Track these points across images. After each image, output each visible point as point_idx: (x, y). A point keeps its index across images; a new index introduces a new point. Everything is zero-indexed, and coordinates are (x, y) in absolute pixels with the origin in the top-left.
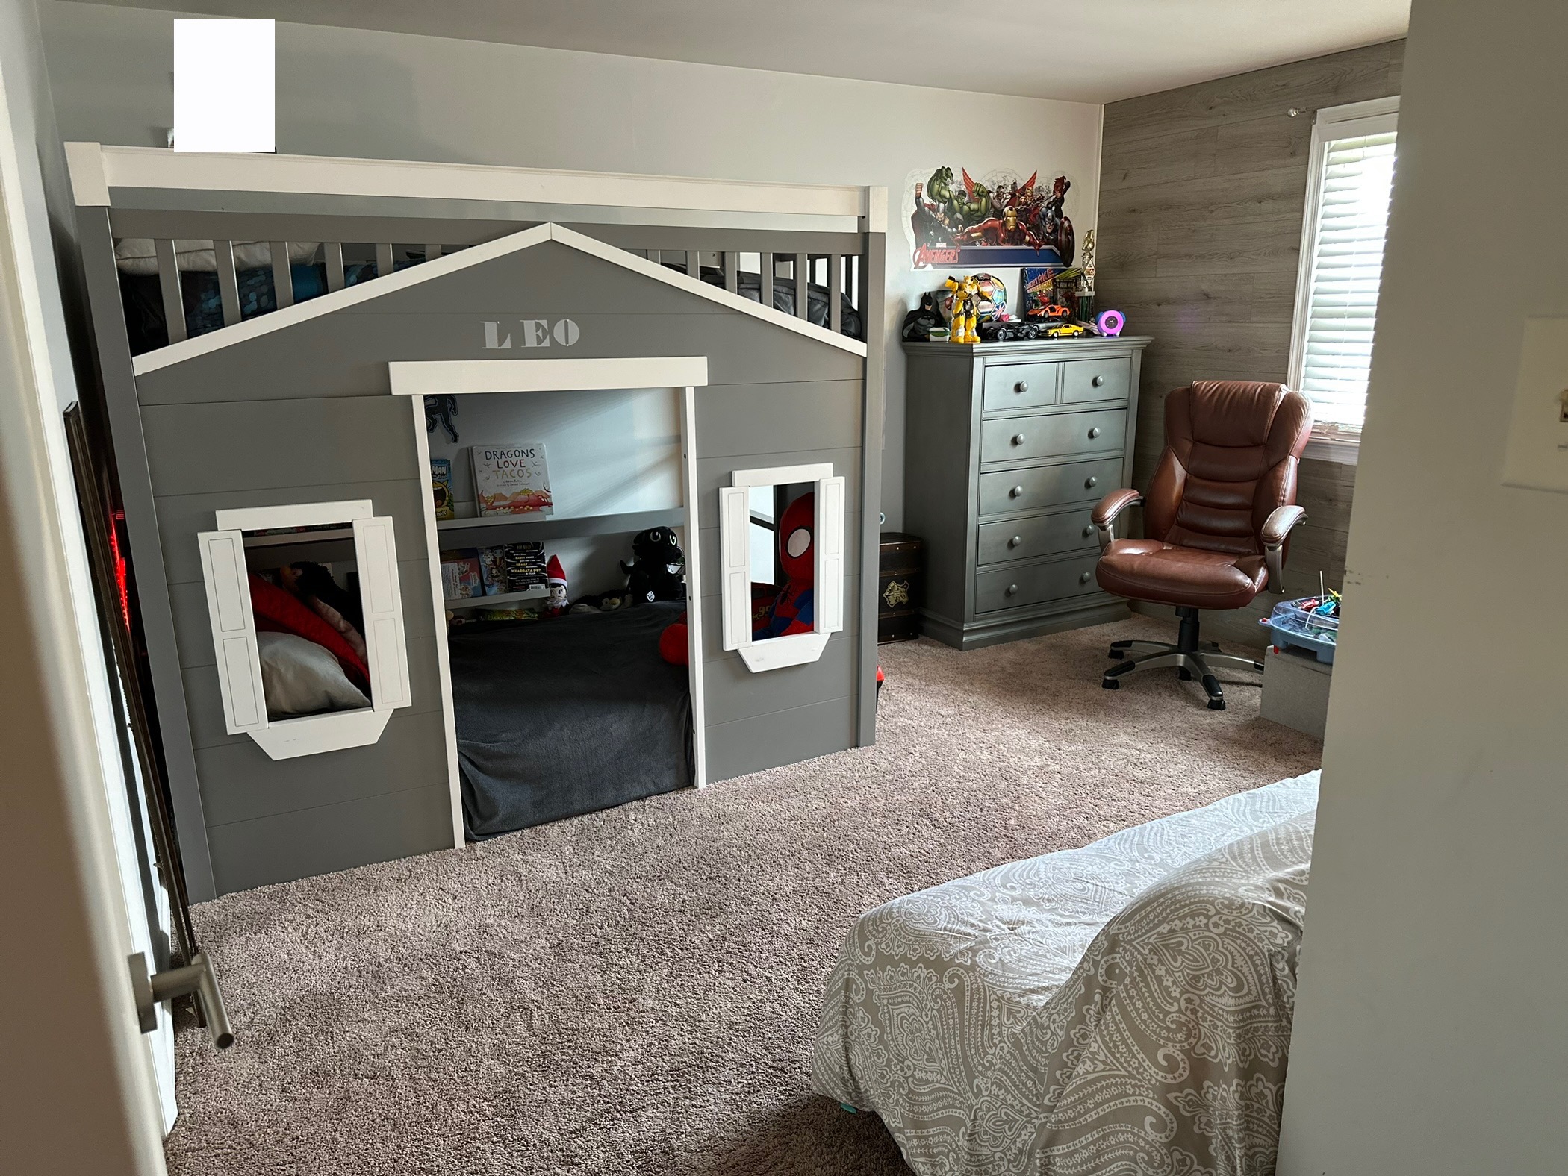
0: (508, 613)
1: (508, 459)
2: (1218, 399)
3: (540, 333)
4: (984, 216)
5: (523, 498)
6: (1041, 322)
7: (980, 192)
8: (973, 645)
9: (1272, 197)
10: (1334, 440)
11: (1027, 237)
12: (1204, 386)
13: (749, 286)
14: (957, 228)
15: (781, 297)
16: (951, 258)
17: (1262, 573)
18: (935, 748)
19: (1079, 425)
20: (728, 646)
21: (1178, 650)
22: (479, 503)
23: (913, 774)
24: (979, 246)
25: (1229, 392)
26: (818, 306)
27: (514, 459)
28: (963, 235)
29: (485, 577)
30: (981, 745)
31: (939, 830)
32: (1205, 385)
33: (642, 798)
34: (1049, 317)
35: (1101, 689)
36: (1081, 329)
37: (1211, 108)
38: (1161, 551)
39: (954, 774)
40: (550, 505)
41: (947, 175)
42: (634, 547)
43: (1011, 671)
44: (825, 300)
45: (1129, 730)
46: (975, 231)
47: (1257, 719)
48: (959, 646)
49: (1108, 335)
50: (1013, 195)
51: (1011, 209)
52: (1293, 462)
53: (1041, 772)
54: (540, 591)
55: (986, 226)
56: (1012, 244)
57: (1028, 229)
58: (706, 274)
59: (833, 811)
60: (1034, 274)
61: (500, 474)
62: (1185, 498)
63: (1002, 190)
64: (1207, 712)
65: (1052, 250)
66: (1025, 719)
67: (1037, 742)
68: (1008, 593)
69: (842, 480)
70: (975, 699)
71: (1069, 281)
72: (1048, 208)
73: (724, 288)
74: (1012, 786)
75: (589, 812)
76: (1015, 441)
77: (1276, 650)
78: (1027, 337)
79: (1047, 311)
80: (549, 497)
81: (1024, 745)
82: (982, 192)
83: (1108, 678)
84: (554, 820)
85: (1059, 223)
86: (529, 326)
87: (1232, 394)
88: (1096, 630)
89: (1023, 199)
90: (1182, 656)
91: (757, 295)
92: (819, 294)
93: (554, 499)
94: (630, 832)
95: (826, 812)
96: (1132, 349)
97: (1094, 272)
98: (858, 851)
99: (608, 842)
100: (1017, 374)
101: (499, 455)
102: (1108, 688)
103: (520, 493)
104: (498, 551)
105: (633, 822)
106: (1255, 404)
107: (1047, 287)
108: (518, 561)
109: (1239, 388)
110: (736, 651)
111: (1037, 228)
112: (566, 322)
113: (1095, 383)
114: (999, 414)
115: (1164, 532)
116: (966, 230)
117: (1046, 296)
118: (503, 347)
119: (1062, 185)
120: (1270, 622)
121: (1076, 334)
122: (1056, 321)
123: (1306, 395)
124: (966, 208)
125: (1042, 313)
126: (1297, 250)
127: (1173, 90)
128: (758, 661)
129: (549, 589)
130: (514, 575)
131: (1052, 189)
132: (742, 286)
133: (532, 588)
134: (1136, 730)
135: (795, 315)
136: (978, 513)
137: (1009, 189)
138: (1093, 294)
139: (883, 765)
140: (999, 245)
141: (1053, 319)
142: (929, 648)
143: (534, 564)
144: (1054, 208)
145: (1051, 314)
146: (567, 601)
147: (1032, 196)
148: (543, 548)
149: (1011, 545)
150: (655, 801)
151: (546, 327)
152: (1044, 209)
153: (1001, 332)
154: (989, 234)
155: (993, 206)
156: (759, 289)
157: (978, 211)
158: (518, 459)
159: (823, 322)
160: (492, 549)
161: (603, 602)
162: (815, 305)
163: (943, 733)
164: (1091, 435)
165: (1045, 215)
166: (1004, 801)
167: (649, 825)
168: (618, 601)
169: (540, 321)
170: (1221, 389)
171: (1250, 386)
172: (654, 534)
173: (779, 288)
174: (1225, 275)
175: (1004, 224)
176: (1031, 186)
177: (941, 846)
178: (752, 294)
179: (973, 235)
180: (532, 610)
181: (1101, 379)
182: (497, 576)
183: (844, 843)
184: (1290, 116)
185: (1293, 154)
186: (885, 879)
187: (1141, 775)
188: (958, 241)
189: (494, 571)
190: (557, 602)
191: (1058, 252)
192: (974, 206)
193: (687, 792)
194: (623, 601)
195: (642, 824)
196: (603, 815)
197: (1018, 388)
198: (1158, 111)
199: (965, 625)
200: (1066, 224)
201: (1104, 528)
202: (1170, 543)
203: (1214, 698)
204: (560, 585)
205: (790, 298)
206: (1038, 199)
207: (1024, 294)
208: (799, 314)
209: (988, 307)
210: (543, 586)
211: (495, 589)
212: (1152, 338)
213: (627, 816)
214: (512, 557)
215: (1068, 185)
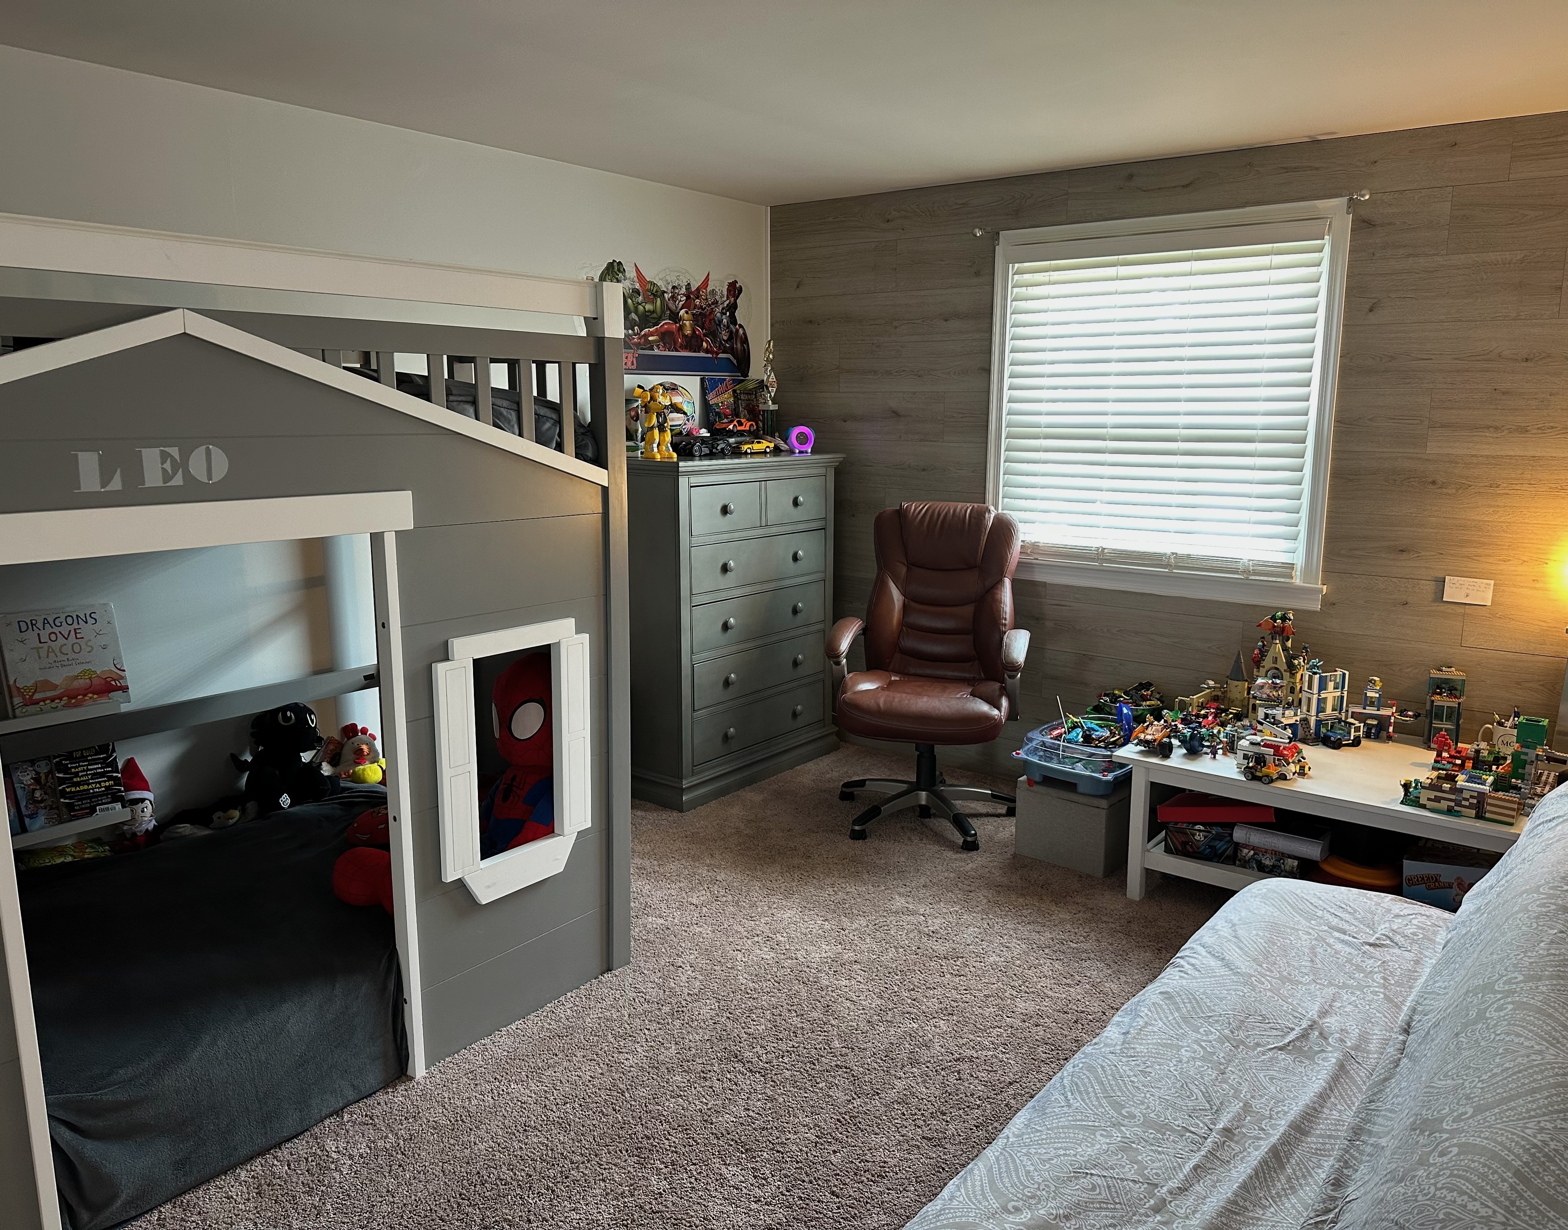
0: (61, 851)
1: (56, 630)
2: (929, 521)
3: (168, 466)
4: (660, 319)
5: (82, 683)
6: (731, 437)
7: (655, 293)
8: (695, 804)
9: (957, 316)
10: (1037, 559)
11: (704, 344)
12: (913, 508)
13: (460, 399)
14: (633, 330)
15: (501, 414)
16: (629, 363)
17: (1004, 702)
18: (707, 953)
19: (783, 548)
20: (450, 876)
21: (915, 787)
22: (11, 697)
23: (696, 997)
24: (656, 352)
25: (939, 514)
26: (548, 425)
27: (65, 629)
28: (640, 338)
29: (23, 804)
30: (756, 939)
31: (758, 1075)
32: (916, 507)
33: (338, 1113)
34: (738, 431)
35: (851, 841)
36: (772, 445)
37: (888, 221)
38: (891, 684)
39: (743, 987)
40: (125, 689)
41: (619, 270)
42: (252, 734)
43: (747, 831)
44: (554, 416)
45: (902, 890)
46: (652, 334)
47: (1014, 856)
48: (679, 808)
49: (800, 452)
50: (688, 297)
51: (687, 313)
52: (1007, 582)
53: (837, 965)
54: (116, 813)
55: (662, 330)
56: (690, 351)
57: (705, 335)
58: (404, 382)
59: (616, 1076)
60: (715, 383)
61: (43, 653)
62: (904, 624)
63: (677, 291)
64: (964, 856)
65: (729, 359)
66: (788, 894)
67: (815, 923)
68: (726, 738)
69: (585, 637)
70: (723, 875)
71: (749, 392)
72: (723, 314)
73: (428, 399)
74: (814, 992)
75: (262, 1153)
76: (725, 569)
77: (1030, 782)
78: (722, 455)
79: (735, 425)
80: (122, 678)
81: (804, 930)
82: (657, 291)
83: (857, 828)
84: (207, 1180)
85: (734, 330)
86: (151, 457)
87: (942, 517)
88: (812, 767)
89: (697, 302)
90: (923, 794)
91: (471, 410)
92: (546, 410)
93: (131, 679)
94: (336, 1175)
95: (607, 1081)
96: (826, 467)
97: (776, 385)
98: (673, 1132)
99: (305, 1199)
100: (724, 495)
101: (40, 625)
102: (857, 839)
103: (76, 678)
104: (43, 764)
105: (334, 1155)
106: (967, 525)
107: (727, 398)
108: (76, 775)
109: (949, 510)
110: (460, 880)
111: (713, 335)
112: (208, 450)
113: (796, 503)
114: (707, 539)
115: (888, 660)
116: (643, 333)
117: (727, 408)
118: (108, 488)
119: (734, 290)
120: (1022, 754)
121: (768, 450)
122: (745, 436)
123: (1014, 516)
124: (641, 308)
125: (731, 427)
126: (988, 371)
127: (846, 198)
128: (489, 887)
129: (128, 809)
130: (71, 796)
131: (725, 293)
132: (451, 398)
133: (101, 810)
134: (908, 889)
135: (521, 435)
136: (692, 653)
137: (683, 290)
138: (775, 407)
139: (653, 993)
140: (677, 351)
141: (741, 433)
142: (643, 814)
143: (102, 775)
144: (728, 314)
145: (739, 428)
146: (154, 822)
147: (706, 299)
148: (114, 751)
149: (727, 683)
150: (357, 1112)
151: (177, 457)
152: (718, 315)
153: (696, 448)
154: (667, 338)
155: (669, 309)
156: (474, 403)
157: (653, 312)
158: (72, 628)
159: (554, 445)
160: (32, 762)
161: (215, 817)
162: (544, 423)
163: (706, 931)
164: (795, 558)
165: (721, 321)
166: (815, 1015)
167: (361, 1156)
168: (236, 814)
169: (167, 449)
170: (930, 511)
171: (959, 507)
172: (284, 715)
173: (499, 402)
174: (914, 393)
175: (681, 328)
176: (706, 289)
177: (771, 1099)
178: (465, 409)
179: (650, 338)
180: (98, 841)
181: (801, 499)
182: (42, 801)
183: (650, 1125)
184: (975, 236)
185: (977, 274)
186: (723, 1167)
187: (941, 948)
188: (635, 344)
189: (38, 794)
190: (141, 824)
191: (735, 362)
192: (649, 307)
193: (401, 1088)
194: (243, 812)
195: (351, 1157)
196: (284, 1153)
197: (725, 510)
198: (831, 219)
199: (684, 783)
200: (741, 331)
201: (838, 663)
202: (897, 672)
203: (969, 839)
204: (143, 800)
205: (514, 414)
206: (713, 303)
207: (706, 406)
208: (525, 433)
209: (679, 419)
210: (118, 806)
211: (41, 820)
212: (844, 456)
213: (323, 1148)
214: (66, 770)
215: (740, 290)
